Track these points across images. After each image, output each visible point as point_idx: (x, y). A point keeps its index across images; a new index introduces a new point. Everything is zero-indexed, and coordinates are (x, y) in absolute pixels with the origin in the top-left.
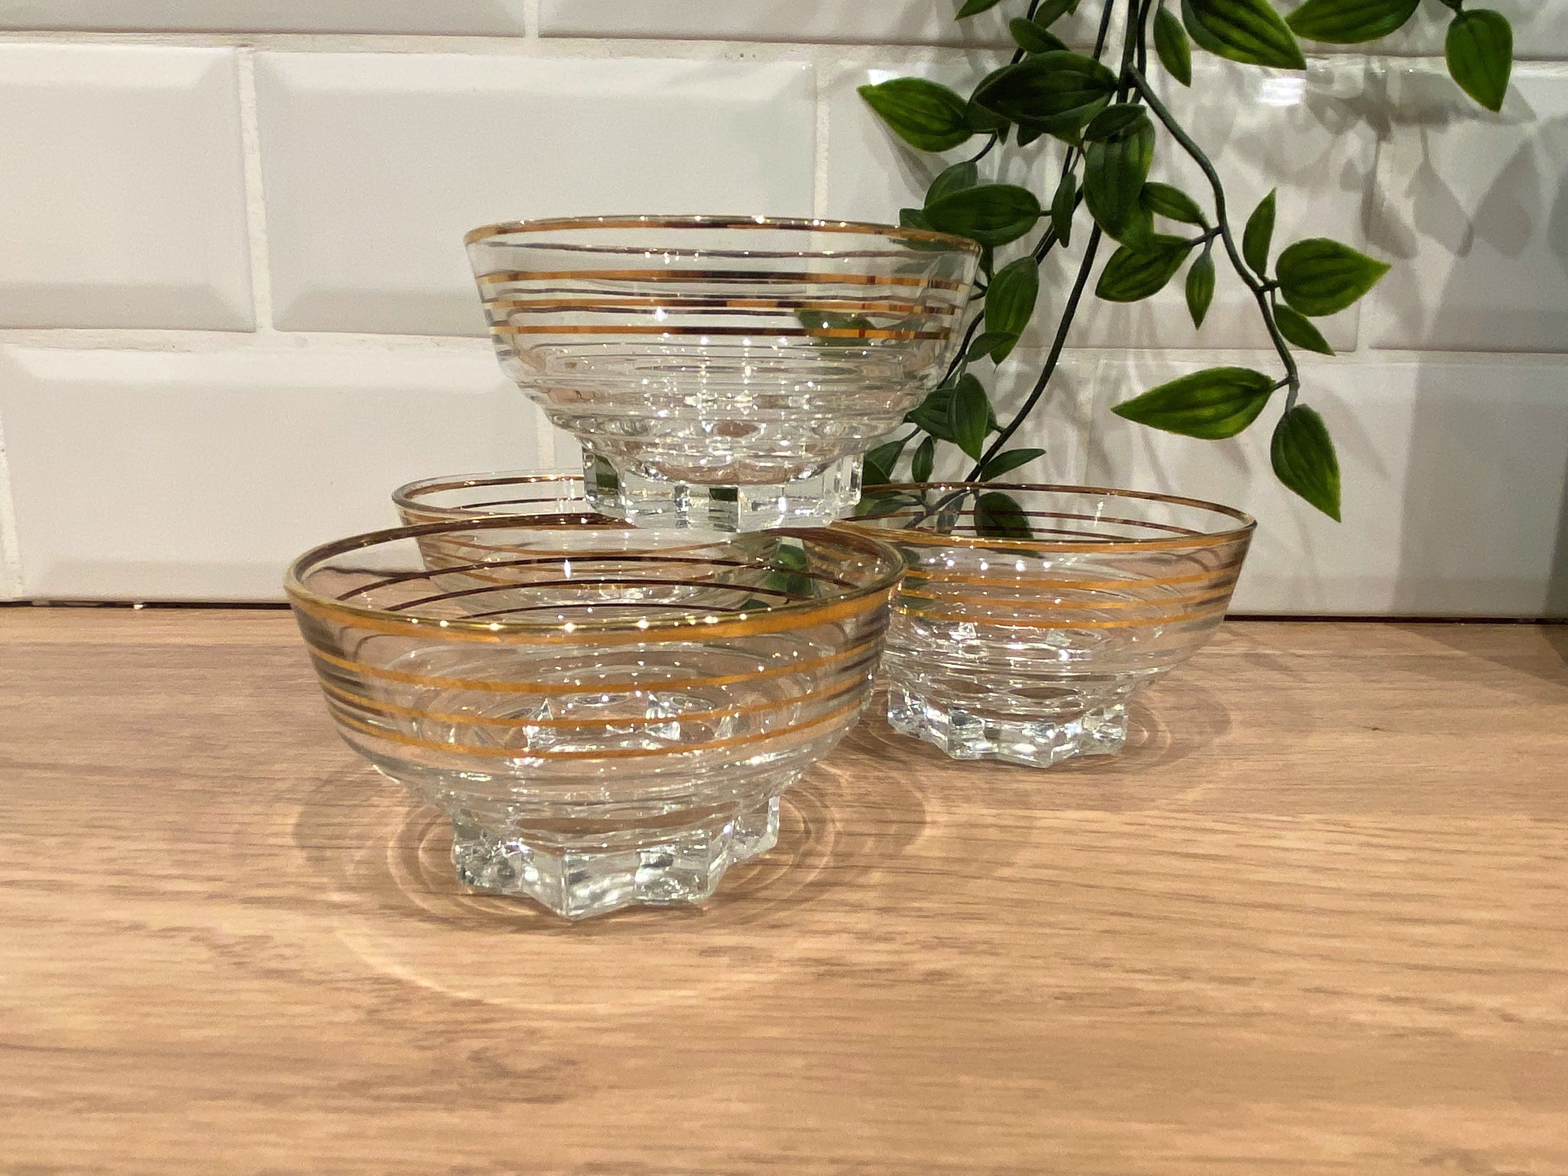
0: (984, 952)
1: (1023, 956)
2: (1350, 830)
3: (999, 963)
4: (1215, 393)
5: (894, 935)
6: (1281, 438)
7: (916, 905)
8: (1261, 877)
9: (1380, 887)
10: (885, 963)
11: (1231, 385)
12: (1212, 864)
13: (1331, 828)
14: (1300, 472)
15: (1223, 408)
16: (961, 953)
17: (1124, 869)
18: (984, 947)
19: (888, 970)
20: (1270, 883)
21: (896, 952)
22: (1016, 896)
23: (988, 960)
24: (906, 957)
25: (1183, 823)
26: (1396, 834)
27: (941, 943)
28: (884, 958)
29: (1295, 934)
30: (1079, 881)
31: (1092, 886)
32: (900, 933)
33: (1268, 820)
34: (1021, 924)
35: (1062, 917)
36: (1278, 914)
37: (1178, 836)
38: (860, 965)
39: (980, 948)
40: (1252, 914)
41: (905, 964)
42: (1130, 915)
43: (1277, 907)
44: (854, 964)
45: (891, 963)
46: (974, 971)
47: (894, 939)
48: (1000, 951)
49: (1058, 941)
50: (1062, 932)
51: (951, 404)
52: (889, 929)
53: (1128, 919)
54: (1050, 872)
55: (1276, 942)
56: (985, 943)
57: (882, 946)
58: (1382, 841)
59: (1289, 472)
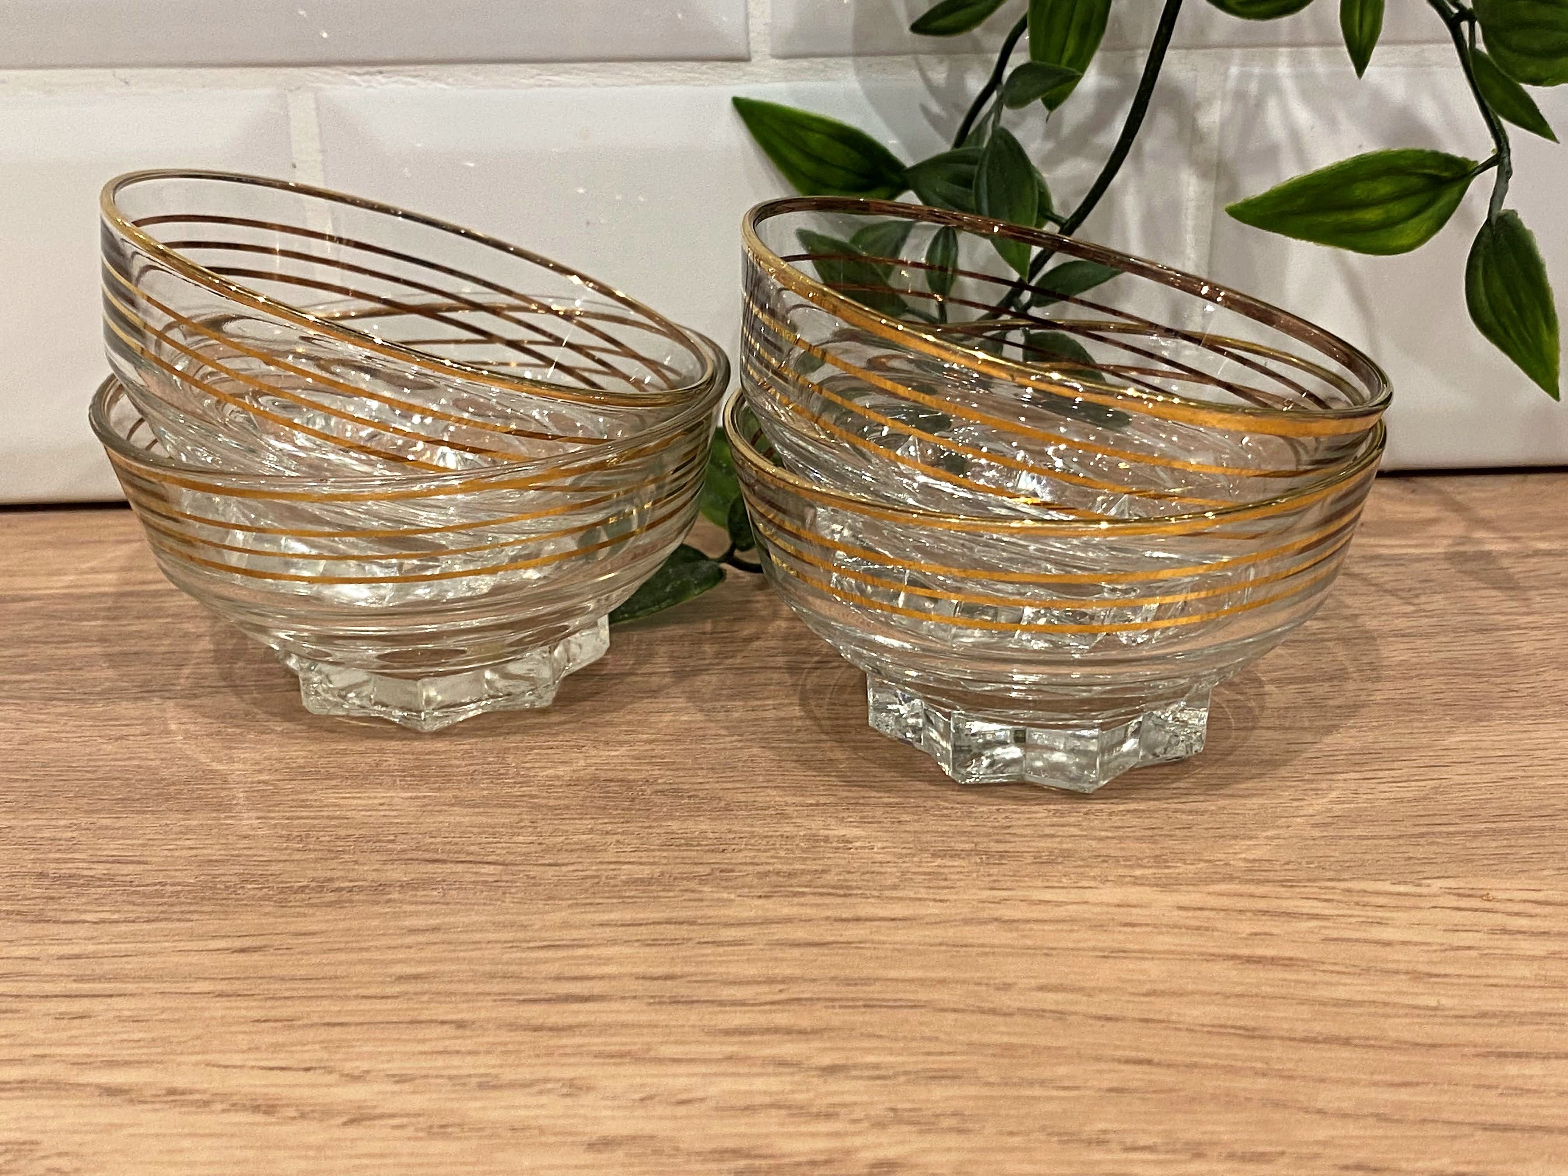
0: (951, 1130)
1: (1001, 1133)
2: (1488, 905)
3: (967, 1145)
4: (1384, 188)
5: (838, 1110)
6: (1480, 263)
7: (871, 1059)
8: (1341, 993)
9: (1493, 1002)
10: (821, 1152)
11: (1410, 174)
12: (1278, 974)
13: (1464, 903)
14: (1505, 320)
15: (1398, 209)
16: (921, 1132)
17: (1160, 987)
18: (952, 1122)
19: (826, 1162)
20: (1349, 1003)
21: (836, 1134)
22: (1006, 1039)
23: (952, 1140)
24: (848, 1142)
25: (1262, 904)
26: (1548, 910)
27: (897, 1117)
28: (821, 1144)
29: (1354, 1083)
30: (1093, 1010)
31: (1108, 1019)
32: (845, 1105)
33: (1378, 893)
34: (1006, 1083)
35: (1062, 1070)
36: (1345, 1053)
37: (1246, 927)
38: (790, 1155)
39: (946, 1123)
40: (1310, 1052)
41: (848, 1152)
42: (1149, 1062)
43: (1346, 1042)
44: (783, 1156)
45: (829, 1151)
46: (933, 1158)
47: (837, 1115)
48: (971, 1126)
49: (1050, 1107)
50: (1055, 1093)
51: (979, 176)
52: (836, 1099)
53: (1146, 1068)
54: (1060, 996)
55: (1327, 1098)
56: (954, 1114)
57: (823, 1127)
58: (1523, 923)
59: (1489, 317)
